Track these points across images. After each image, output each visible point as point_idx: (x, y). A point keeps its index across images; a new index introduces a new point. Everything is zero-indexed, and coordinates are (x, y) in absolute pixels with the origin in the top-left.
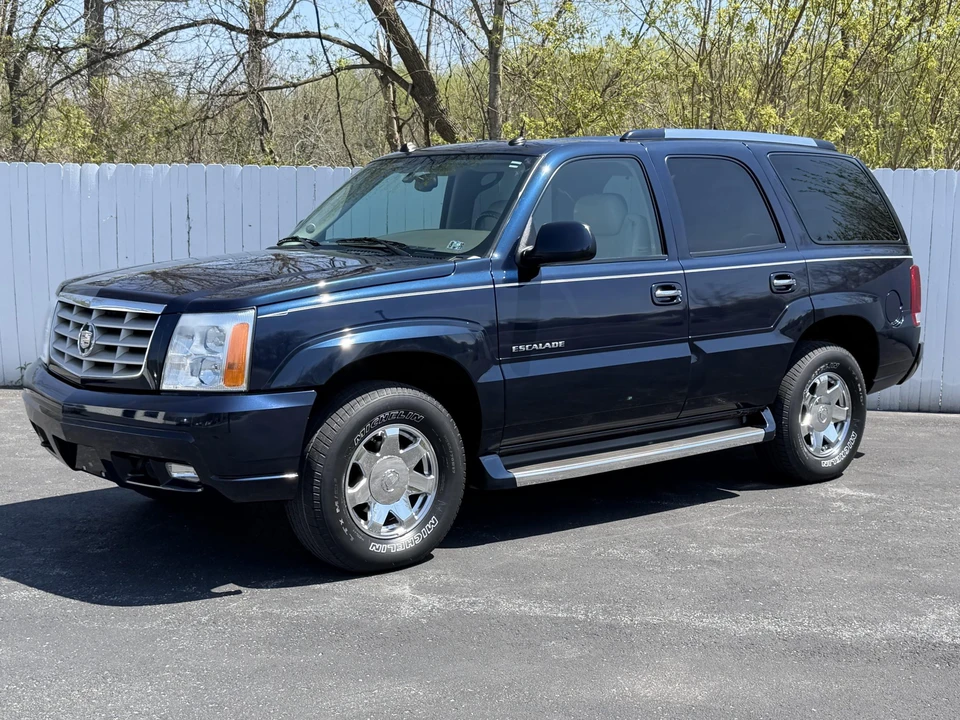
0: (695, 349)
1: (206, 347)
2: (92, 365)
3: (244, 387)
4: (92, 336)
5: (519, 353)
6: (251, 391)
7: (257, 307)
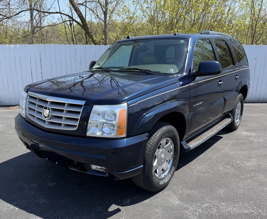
0: (224, 99)
2: (51, 123)
3: (124, 135)
4: (49, 112)
5: (195, 107)
7: (127, 102)
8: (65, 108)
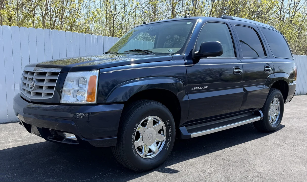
0: (245, 90)
1: (79, 86)
2: (35, 94)
3: (95, 102)
4: (34, 83)
5: (194, 90)
6: (98, 104)
7: (100, 69)
8: (47, 77)
